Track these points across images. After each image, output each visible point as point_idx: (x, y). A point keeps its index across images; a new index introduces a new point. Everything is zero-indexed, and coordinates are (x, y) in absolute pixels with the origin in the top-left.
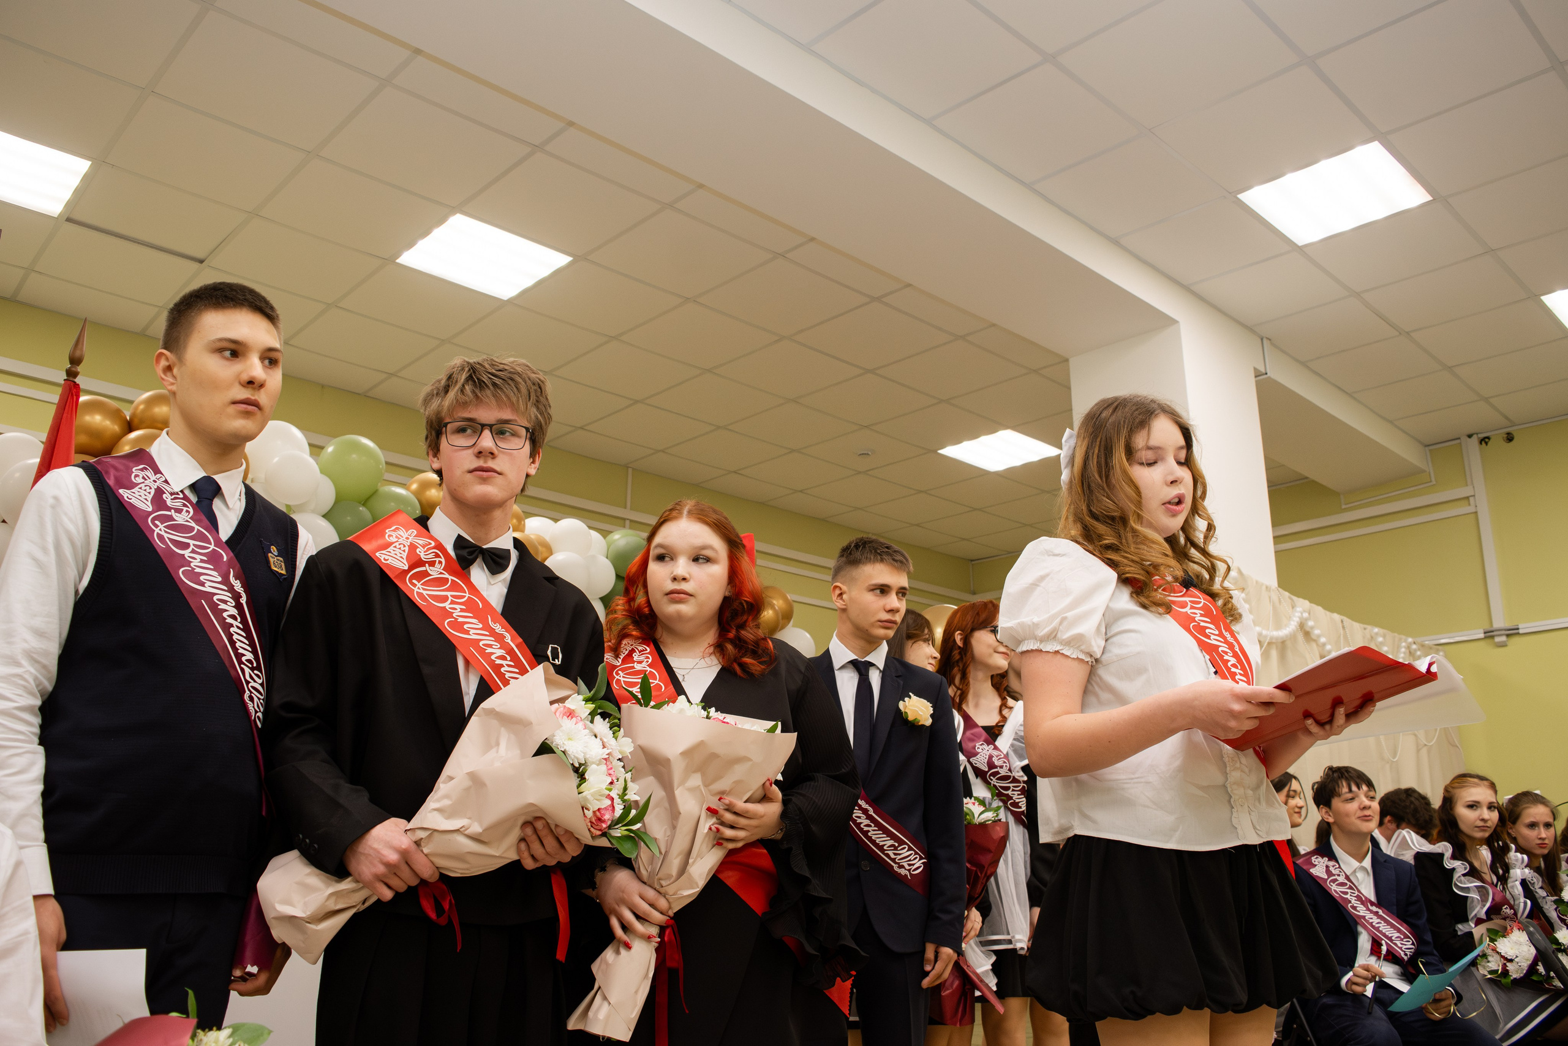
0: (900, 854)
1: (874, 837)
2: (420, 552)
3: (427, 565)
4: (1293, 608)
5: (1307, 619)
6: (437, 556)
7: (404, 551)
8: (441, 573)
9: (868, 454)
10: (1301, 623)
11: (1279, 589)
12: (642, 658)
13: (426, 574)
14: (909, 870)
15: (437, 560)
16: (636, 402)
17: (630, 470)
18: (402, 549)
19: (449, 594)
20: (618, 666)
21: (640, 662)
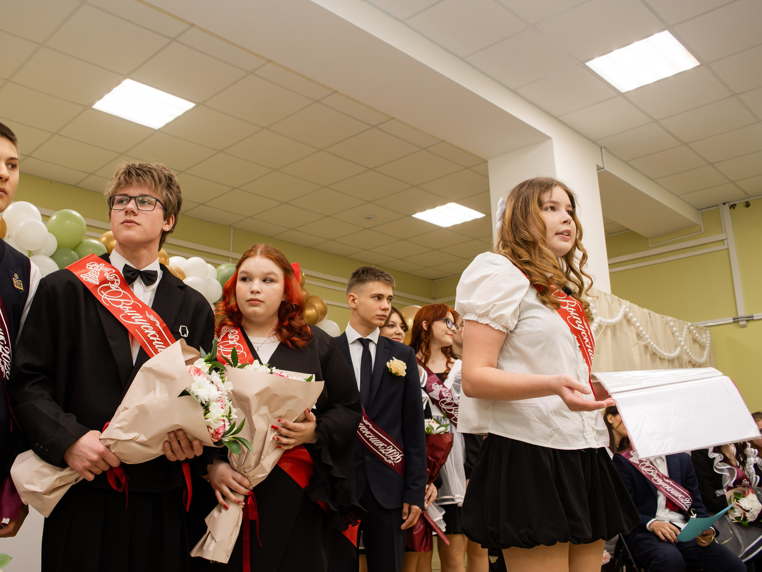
0: (388, 451)
1: (372, 442)
2: (107, 275)
3: (110, 283)
4: (620, 305)
5: (628, 312)
6: (116, 278)
7: (97, 274)
8: (117, 288)
9: (371, 218)
10: (625, 314)
11: (612, 295)
12: (233, 337)
13: (109, 288)
14: (393, 461)
15: (116, 280)
16: (235, 188)
17: (232, 229)
18: (96, 273)
19: (122, 300)
20: (219, 342)
21: (232, 340)
